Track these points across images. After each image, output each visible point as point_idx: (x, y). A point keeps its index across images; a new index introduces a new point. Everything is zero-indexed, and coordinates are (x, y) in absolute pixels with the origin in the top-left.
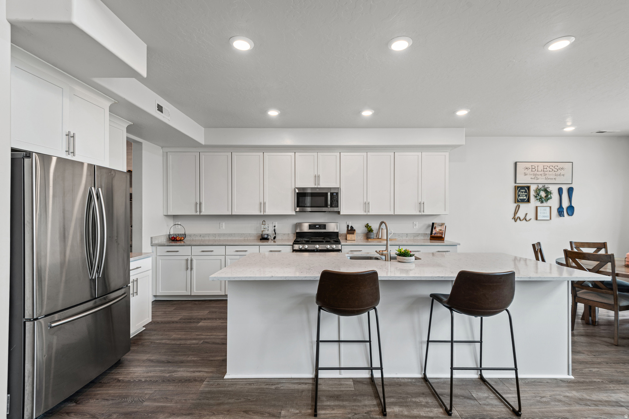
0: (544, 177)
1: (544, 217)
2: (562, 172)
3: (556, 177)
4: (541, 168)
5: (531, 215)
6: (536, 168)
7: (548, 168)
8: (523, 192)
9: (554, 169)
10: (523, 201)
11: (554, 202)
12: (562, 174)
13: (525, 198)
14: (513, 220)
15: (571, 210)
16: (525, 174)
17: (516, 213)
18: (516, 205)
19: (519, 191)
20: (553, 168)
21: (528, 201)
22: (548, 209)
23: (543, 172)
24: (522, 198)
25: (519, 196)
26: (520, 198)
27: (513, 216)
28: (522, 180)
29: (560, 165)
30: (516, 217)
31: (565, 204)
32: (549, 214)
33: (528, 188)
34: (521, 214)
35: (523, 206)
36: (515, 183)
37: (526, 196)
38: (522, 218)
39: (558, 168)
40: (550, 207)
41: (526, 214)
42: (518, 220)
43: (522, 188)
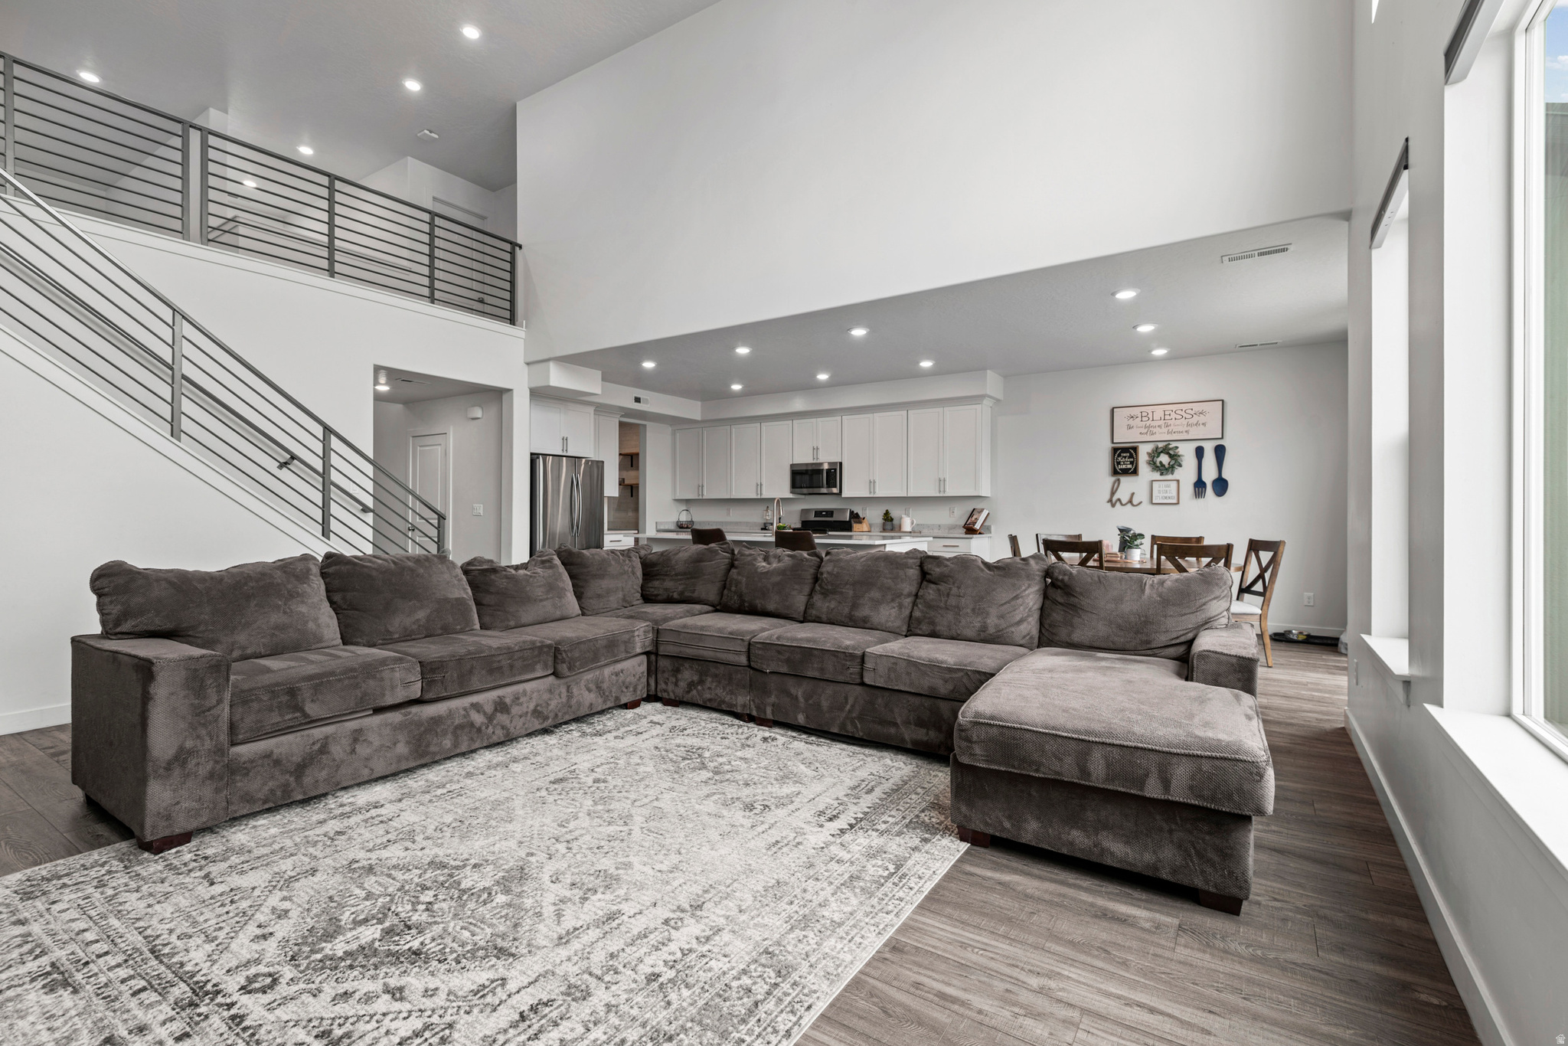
0: (1166, 430)
1: (1166, 498)
2: (1202, 419)
3: (1189, 428)
4: (1159, 412)
5: (1142, 495)
6: (1150, 416)
7: (1173, 414)
8: (1125, 457)
9: (1185, 415)
10: (1125, 472)
11: (1186, 474)
12: (1201, 422)
13: (1129, 466)
14: (1109, 504)
15: (1221, 486)
16: (1130, 427)
17: (1113, 493)
18: (1113, 479)
19: (1119, 455)
20: (1183, 413)
21: (1135, 472)
22: (1174, 485)
23: (1162, 422)
24: (1124, 467)
25: (1119, 463)
26: (1120, 467)
27: (1108, 497)
28: (1124, 437)
29: (1197, 407)
30: (1114, 499)
31: (1210, 474)
32: (1175, 494)
33: (1135, 449)
34: (1123, 494)
35: (1125, 480)
36: (1113, 443)
37: (1132, 463)
38: (1124, 500)
39: (1192, 412)
40: (1178, 481)
41: (1133, 494)
42: (1118, 503)
43: (1125, 450)
